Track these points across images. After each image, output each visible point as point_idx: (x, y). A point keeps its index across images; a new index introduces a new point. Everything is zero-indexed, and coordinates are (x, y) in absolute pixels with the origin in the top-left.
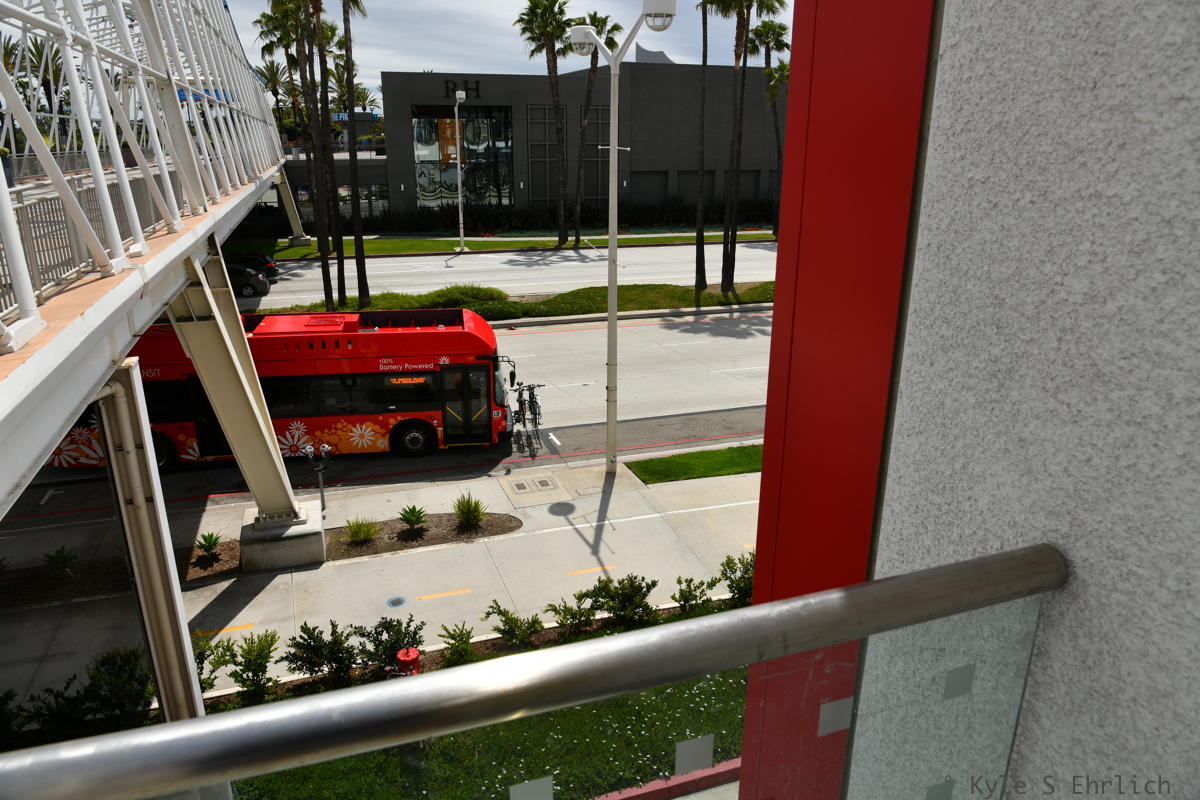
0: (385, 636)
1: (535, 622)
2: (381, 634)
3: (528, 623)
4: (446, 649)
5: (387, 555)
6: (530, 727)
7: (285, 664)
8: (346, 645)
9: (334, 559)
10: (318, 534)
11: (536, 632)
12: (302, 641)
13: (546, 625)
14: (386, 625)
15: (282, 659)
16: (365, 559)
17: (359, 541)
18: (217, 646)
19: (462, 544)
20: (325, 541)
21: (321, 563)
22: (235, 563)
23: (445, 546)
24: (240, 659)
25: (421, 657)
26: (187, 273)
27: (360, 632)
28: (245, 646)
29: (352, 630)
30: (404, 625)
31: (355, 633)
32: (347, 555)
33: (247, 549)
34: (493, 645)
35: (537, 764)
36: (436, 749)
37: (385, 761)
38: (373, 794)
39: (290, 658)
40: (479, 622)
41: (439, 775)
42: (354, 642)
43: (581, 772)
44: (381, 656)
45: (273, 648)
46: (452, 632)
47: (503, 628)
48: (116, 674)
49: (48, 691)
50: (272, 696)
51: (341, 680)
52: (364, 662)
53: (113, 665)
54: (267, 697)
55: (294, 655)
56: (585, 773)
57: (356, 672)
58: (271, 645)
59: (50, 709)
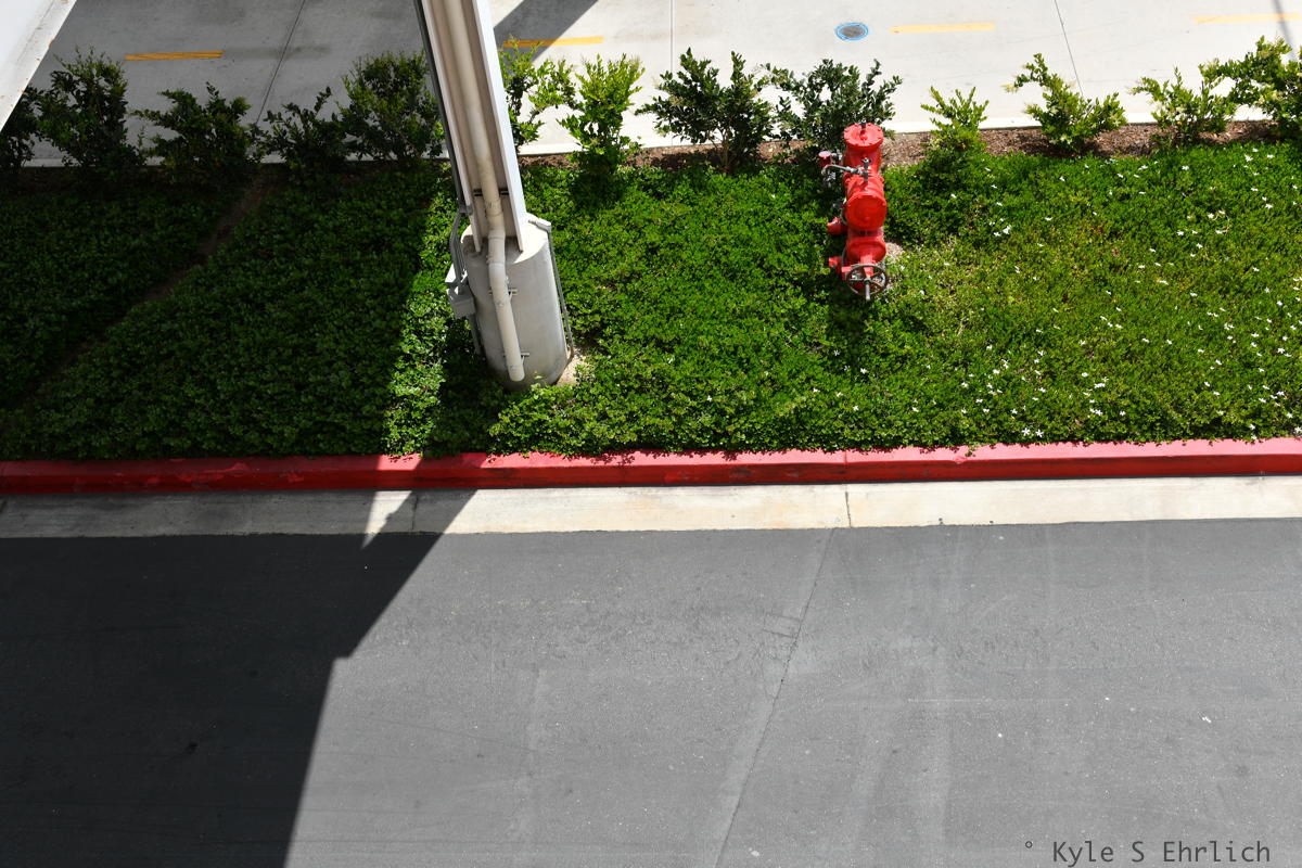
0: (825, 95)
1: (1110, 108)
2: (816, 88)
3: (1097, 108)
4: (932, 132)
6: (1065, 300)
7: (653, 116)
8: (755, 100)
11: (1108, 127)
12: (681, 81)
13: (1131, 117)
14: (831, 74)
15: (648, 109)
18: (542, 71)
24: (578, 98)
25: (886, 141)
27: (784, 81)
28: (588, 78)
29: (770, 74)
30: (863, 79)
31: (773, 80)
34: (1023, 139)
35: (1067, 365)
36: (892, 306)
37: (804, 307)
38: (777, 356)
39: (661, 109)
40: (1003, 90)
41: (893, 347)
42: (771, 95)
43: (1146, 395)
44: (814, 128)
45: (632, 87)
46: (948, 104)
47: (1045, 110)
48: (389, 96)
49: (292, 108)
50: (628, 169)
51: (743, 158)
52: (784, 134)
53: (385, 79)
54: (620, 169)
55: (667, 104)
56: (1152, 398)
57: (769, 149)
58: (631, 81)
59: (296, 136)
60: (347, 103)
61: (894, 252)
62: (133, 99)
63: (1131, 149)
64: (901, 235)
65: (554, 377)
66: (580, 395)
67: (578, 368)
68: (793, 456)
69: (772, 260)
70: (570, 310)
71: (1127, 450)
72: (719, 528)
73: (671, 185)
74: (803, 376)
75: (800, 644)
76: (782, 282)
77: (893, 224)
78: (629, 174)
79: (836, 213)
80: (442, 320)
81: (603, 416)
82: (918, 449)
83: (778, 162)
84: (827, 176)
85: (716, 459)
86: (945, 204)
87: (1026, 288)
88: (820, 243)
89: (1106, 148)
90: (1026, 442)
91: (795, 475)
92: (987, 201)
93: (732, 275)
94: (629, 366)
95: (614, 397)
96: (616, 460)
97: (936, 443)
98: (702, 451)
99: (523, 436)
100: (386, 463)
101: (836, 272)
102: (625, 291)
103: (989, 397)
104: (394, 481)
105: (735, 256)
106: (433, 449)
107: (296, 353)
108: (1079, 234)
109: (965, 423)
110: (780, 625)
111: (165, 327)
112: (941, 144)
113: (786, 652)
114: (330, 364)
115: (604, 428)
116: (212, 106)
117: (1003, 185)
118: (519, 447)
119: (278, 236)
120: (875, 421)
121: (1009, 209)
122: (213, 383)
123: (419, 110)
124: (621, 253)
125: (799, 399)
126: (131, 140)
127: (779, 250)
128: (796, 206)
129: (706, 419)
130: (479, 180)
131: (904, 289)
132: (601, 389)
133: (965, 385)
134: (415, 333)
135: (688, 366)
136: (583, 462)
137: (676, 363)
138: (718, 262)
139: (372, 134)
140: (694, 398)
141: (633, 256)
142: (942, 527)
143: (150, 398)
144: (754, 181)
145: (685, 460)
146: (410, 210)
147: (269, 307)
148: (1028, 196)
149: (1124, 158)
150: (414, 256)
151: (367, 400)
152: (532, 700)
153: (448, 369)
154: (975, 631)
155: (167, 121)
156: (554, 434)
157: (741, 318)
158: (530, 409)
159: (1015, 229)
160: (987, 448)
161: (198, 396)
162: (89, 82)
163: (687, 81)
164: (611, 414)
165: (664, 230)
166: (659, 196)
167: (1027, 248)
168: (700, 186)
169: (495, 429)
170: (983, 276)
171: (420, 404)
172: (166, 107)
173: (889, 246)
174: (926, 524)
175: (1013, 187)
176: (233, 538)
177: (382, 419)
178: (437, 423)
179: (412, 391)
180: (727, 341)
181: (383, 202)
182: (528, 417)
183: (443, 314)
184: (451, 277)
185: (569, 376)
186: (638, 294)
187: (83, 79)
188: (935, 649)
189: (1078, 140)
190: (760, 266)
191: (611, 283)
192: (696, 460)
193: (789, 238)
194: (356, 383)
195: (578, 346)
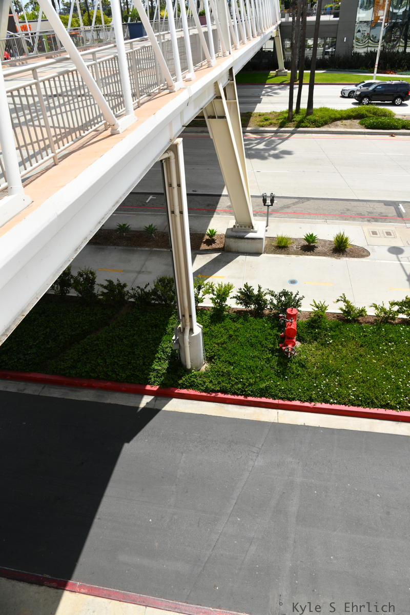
0: (283, 299)
1: (363, 310)
2: (281, 297)
3: (359, 310)
4: (312, 312)
5: (293, 256)
6: (346, 363)
7: (235, 300)
8: (264, 298)
9: (267, 253)
10: (261, 239)
11: (362, 316)
12: (244, 291)
13: (368, 313)
14: (285, 293)
15: (234, 297)
16: (282, 256)
17: (281, 246)
18: (207, 284)
19: (334, 259)
20: (264, 243)
21: (261, 254)
22: (221, 246)
23: (324, 258)
24: (215, 293)
25: (299, 313)
26: (215, 91)
27: (272, 293)
28: (218, 288)
29: (268, 292)
30: (294, 296)
32: (274, 252)
33: (228, 240)
34: (338, 316)
35: (345, 382)
36: (296, 359)
37: (271, 357)
38: (262, 370)
39: (237, 298)
40: (333, 303)
41: (295, 371)
42: (268, 297)
43: (367, 394)
44: (279, 308)
45: (230, 291)
46: (317, 304)
47: (345, 309)
48: (165, 287)
49: (138, 287)
50: (227, 313)
51: (259, 313)
52: (271, 308)
53: (164, 282)
54: (225, 313)
55: (239, 297)
56: (369, 395)
57: (267, 312)
58: (230, 290)
59: (139, 295)
60: (153, 287)
61: (298, 344)
62: (97, 281)
63: (368, 322)
64: (300, 339)
65: (199, 369)
66: (206, 375)
67: (206, 367)
68: (264, 400)
69: (264, 342)
70: (206, 350)
71: (361, 409)
72: (240, 418)
73: (238, 319)
74: (269, 377)
75: (259, 456)
76: (266, 349)
77: (299, 336)
78: (227, 315)
79: (283, 331)
80: (170, 349)
81: (211, 382)
82: (300, 402)
83: (269, 316)
84: (281, 321)
85: (241, 398)
86: (314, 332)
87: (335, 359)
88: (278, 339)
89: (361, 321)
90: (331, 404)
91: (264, 405)
92: (326, 333)
93: (252, 345)
94: (220, 368)
95: (215, 376)
96: (213, 395)
97: (305, 401)
98: (238, 395)
99: (188, 385)
100: (148, 387)
101: (281, 348)
102: (221, 347)
103: (322, 389)
104: (150, 393)
105: (254, 340)
106: (162, 385)
107: (129, 354)
108: (351, 345)
109: (314, 396)
110: (254, 449)
111: (95, 342)
112: (315, 316)
113: (255, 458)
114: (138, 358)
115: (211, 385)
116: (118, 284)
117: (331, 329)
118: (186, 388)
119: (130, 321)
120: (288, 392)
121: (332, 336)
122: (106, 359)
123: (172, 291)
124: (222, 336)
125: (267, 383)
126: (95, 291)
127: (266, 340)
128: (272, 328)
129: (240, 386)
130: (184, 312)
131: (300, 355)
132: (211, 374)
133: (315, 385)
134: (163, 352)
135: (237, 370)
136: (204, 394)
137: (233, 369)
138: (248, 341)
139: (159, 297)
140: (237, 379)
141: (225, 337)
142: (304, 426)
143: (89, 362)
144: (261, 320)
145: (233, 397)
146: (166, 318)
147: (124, 340)
148: (338, 333)
149: (366, 325)
150: (165, 330)
151: (146, 369)
152: (180, 463)
153: (170, 363)
154: (311, 459)
155: (105, 287)
156: (197, 385)
157: (253, 358)
158: (191, 377)
159: (333, 342)
160: (320, 404)
161: (101, 363)
162: (87, 275)
163: (245, 291)
164: (213, 381)
165: (235, 331)
166: (234, 322)
167: (336, 347)
168: (246, 320)
169: (180, 382)
170: (323, 354)
171: (161, 372)
172: (106, 283)
173: (296, 342)
174: (299, 424)
175: (334, 330)
176: (104, 403)
177: (149, 375)
178: (165, 378)
179: (159, 368)
180: (248, 364)
181: (159, 315)
182: (190, 379)
183: (170, 347)
184: (174, 338)
185: (203, 369)
186: (225, 348)
187: (85, 274)
188: (299, 463)
189: (353, 319)
190: (260, 344)
191: (218, 344)
192: (236, 397)
193: (269, 337)
194: (144, 364)
195: (207, 360)
